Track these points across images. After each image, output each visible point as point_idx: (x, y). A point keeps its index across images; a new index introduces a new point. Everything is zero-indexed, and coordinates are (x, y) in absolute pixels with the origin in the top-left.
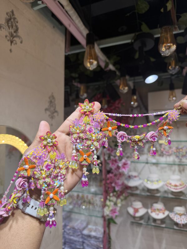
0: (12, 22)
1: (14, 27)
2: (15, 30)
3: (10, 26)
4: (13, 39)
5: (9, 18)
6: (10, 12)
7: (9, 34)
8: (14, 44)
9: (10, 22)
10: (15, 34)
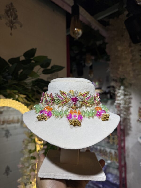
2: (14, 18)
3: (9, 15)
4: (12, 25)
5: (9, 9)
6: (10, 4)
7: (9, 21)
9: (9, 12)
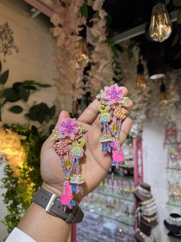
0: (6, 34)
1: (9, 38)
2: (9, 41)
3: (3, 38)
4: (7, 49)
5: (3, 30)
6: (4, 24)
7: (3, 45)
8: (9, 54)
9: (3, 35)
10: (9, 45)
